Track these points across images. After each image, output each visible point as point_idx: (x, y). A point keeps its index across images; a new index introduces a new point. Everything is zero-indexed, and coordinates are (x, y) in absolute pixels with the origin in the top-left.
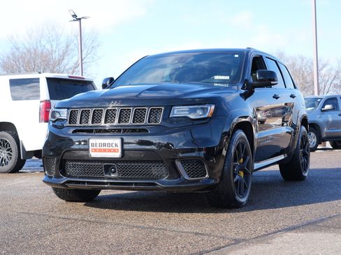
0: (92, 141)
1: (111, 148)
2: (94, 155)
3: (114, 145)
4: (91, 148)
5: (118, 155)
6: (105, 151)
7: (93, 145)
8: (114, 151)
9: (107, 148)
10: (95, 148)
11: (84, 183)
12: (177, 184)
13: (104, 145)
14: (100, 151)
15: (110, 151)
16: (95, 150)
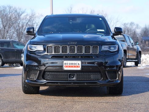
0: (65, 62)
1: (76, 65)
2: (65, 69)
3: (77, 64)
4: (64, 65)
5: (79, 69)
6: (72, 67)
7: (65, 64)
8: (77, 67)
9: (73, 65)
10: (67, 65)
11: (57, 83)
12: (107, 82)
13: (72, 64)
14: (70, 67)
15: (75, 67)
16: (67, 67)
